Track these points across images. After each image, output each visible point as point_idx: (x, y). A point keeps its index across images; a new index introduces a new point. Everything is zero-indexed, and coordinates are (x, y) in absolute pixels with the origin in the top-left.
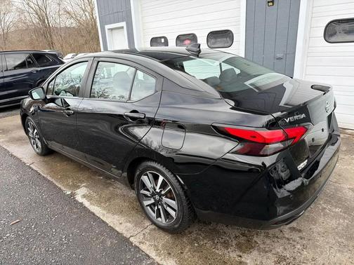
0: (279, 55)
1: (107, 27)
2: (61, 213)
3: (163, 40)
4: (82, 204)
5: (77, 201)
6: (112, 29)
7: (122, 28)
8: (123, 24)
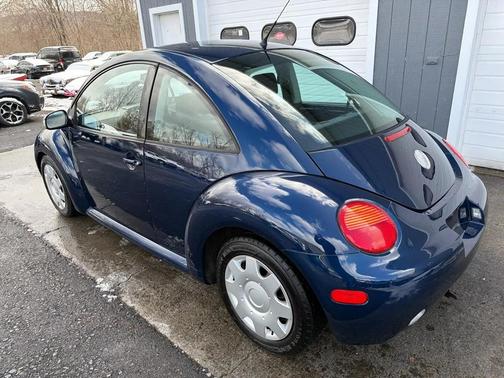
0: (430, 58)
1: (152, 11)
2: (100, 329)
3: (241, 33)
4: (132, 310)
5: (125, 305)
6: (159, 15)
7: (177, 12)
8: (178, 7)
